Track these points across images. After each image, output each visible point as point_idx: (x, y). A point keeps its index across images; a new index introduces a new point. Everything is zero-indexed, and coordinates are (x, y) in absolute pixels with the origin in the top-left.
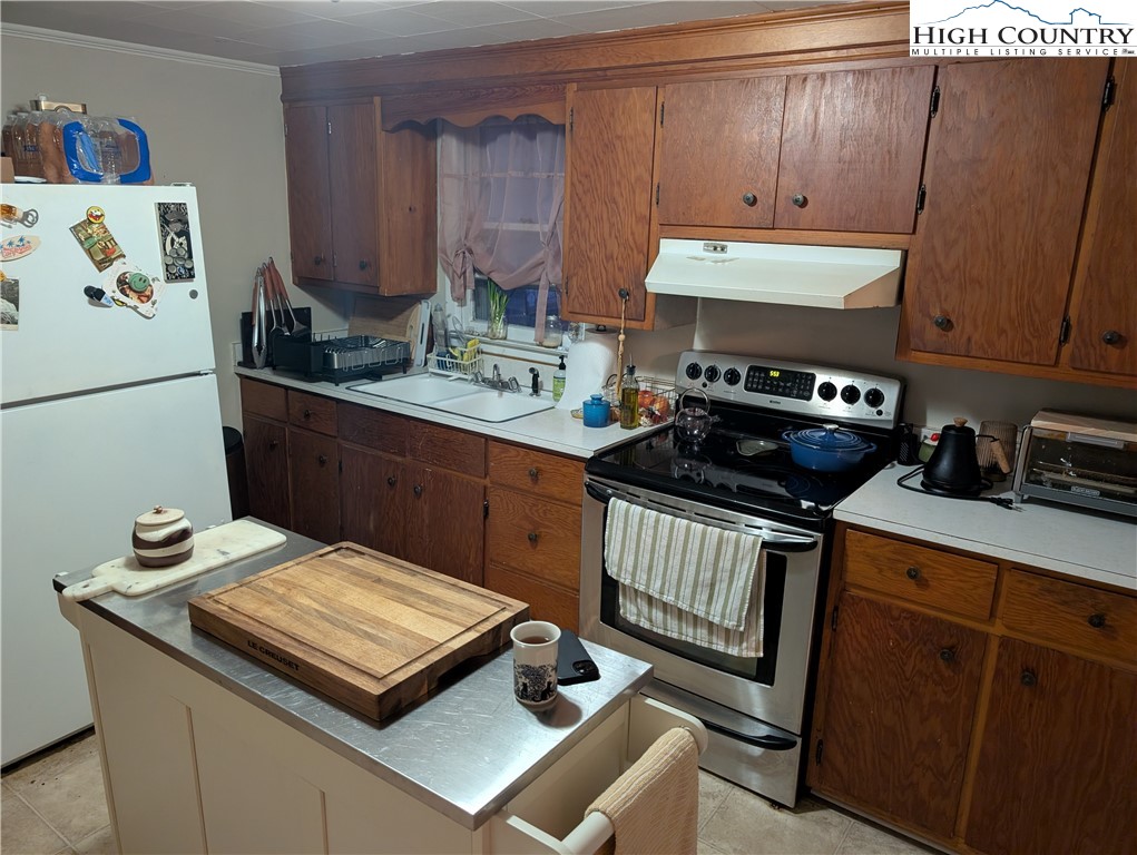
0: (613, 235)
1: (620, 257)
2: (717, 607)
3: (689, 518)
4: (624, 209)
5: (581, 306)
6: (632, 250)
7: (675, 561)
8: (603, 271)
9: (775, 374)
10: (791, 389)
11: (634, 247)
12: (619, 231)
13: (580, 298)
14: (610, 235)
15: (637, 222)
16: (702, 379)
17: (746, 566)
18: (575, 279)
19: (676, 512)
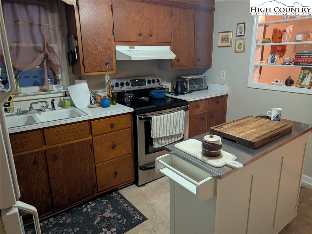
0: (100, 45)
1: (103, 52)
2: (178, 130)
3: (166, 114)
4: (103, 36)
5: (91, 69)
6: (107, 49)
7: (168, 125)
8: (98, 56)
9: (137, 81)
10: (142, 83)
11: (108, 48)
12: (102, 43)
13: (90, 67)
14: (99, 45)
15: (108, 41)
16: (120, 86)
17: (182, 117)
18: (87, 60)
19: (162, 114)
